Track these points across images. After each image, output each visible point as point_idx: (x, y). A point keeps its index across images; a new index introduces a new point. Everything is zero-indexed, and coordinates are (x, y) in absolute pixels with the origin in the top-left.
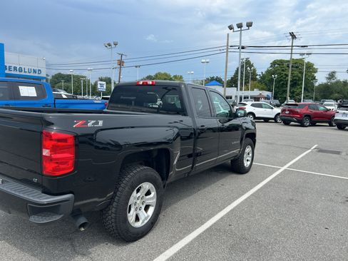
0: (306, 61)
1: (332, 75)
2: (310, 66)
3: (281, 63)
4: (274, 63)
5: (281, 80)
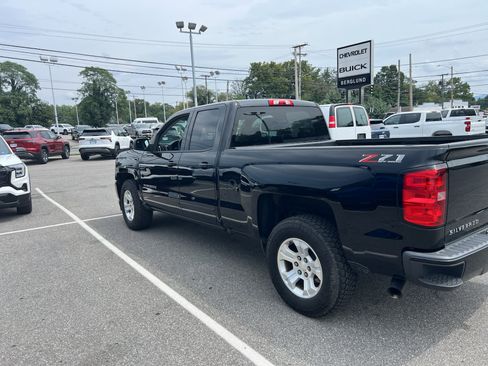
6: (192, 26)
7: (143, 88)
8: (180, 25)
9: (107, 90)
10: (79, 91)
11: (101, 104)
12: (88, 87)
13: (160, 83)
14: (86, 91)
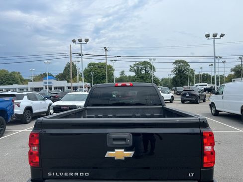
0: (108, 64)
1: (122, 73)
2: (110, 67)
3: (94, 64)
4: (90, 65)
5: (96, 76)
6: (215, 35)
7: (201, 68)
8: (208, 36)
9: (185, 70)
10: (172, 71)
11: (181, 77)
12: (176, 69)
13: (210, 65)
14: (175, 71)
